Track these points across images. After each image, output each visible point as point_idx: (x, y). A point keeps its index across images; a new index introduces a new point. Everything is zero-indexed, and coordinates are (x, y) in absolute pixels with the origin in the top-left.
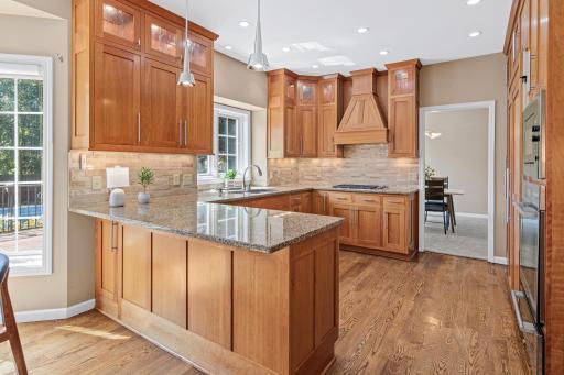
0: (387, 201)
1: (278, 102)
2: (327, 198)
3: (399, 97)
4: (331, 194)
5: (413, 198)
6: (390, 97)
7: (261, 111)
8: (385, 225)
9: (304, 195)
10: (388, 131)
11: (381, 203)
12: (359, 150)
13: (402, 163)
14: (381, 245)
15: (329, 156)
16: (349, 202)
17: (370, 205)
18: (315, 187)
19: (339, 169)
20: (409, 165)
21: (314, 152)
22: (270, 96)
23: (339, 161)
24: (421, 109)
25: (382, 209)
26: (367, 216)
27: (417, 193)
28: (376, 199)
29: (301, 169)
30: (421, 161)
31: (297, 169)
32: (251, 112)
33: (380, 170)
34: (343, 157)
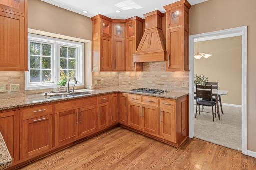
0: (162, 102)
1: (98, 37)
2: (127, 98)
3: (173, 29)
4: (130, 95)
5: (185, 99)
6: (167, 29)
7: (89, 42)
8: (161, 119)
9: (112, 95)
10: (165, 53)
11: (159, 104)
12: (151, 66)
13: (179, 75)
14: (159, 133)
15: (131, 70)
16: (140, 101)
17: (152, 105)
18: (120, 91)
19: (140, 78)
20: (183, 77)
21: (124, 68)
22: (94, 33)
23: (140, 73)
24: (190, 37)
25: (159, 108)
26: (150, 112)
27: (188, 96)
28: (156, 100)
29: (120, 78)
30: (191, 72)
31: (118, 77)
32: (85, 43)
33: (164, 79)
34: (143, 71)
